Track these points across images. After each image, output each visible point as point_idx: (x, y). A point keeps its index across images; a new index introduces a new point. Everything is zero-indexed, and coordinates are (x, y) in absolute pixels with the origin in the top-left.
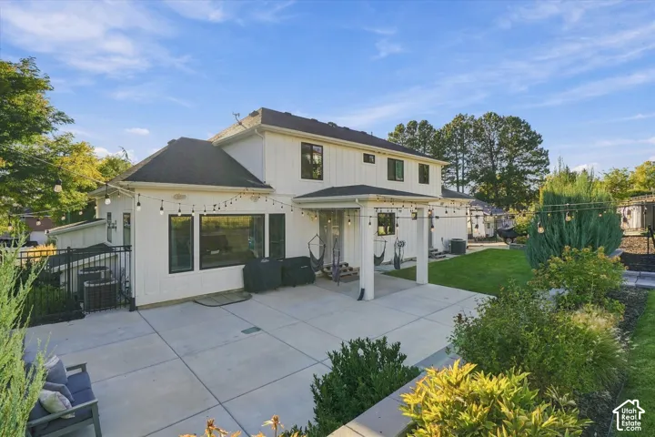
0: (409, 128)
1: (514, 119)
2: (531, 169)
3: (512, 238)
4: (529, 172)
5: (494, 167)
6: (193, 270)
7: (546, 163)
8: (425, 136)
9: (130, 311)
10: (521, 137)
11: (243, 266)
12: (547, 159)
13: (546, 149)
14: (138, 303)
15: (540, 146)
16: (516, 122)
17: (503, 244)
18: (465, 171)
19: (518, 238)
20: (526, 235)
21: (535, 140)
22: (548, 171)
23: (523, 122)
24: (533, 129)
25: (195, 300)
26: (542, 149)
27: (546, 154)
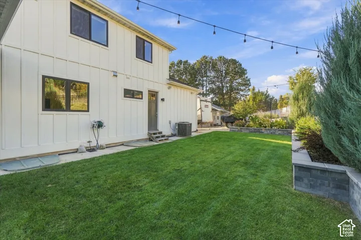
0: (178, 64)
1: (233, 60)
2: (242, 88)
3: (232, 123)
5: (223, 87)
7: (249, 85)
8: (186, 68)
10: (236, 70)
12: (250, 83)
13: (249, 78)
15: (246, 76)
16: (234, 62)
17: (226, 128)
18: (208, 88)
19: (237, 122)
20: (242, 120)
21: (243, 72)
23: (238, 62)
24: (243, 66)
26: (247, 77)
27: (249, 80)
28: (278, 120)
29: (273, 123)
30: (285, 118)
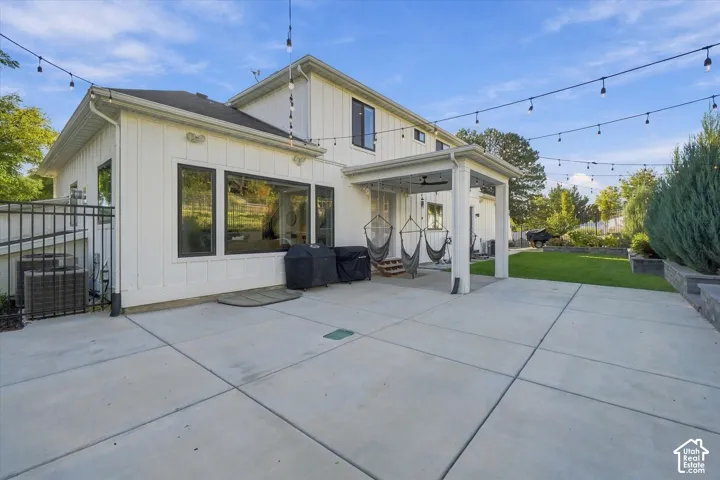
1: (513, 135)
2: (530, 184)
3: (543, 241)
4: (528, 187)
6: (214, 253)
7: (542, 178)
9: (113, 315)
10: (517, 150)
11: (284, 253)
12: (544, 174)
13: (542, 165)
14: (125, 303)
15: (537, 163)
16: (515, 139)
21: (532, 156)
22: (543, 187)
23: (522, 139)
24: (530, 146)
25: (219, 300)
26: (538, 165)
27: (542, 169)
28: (609, 237)
29: (602, 241)
30: (618, 235)
